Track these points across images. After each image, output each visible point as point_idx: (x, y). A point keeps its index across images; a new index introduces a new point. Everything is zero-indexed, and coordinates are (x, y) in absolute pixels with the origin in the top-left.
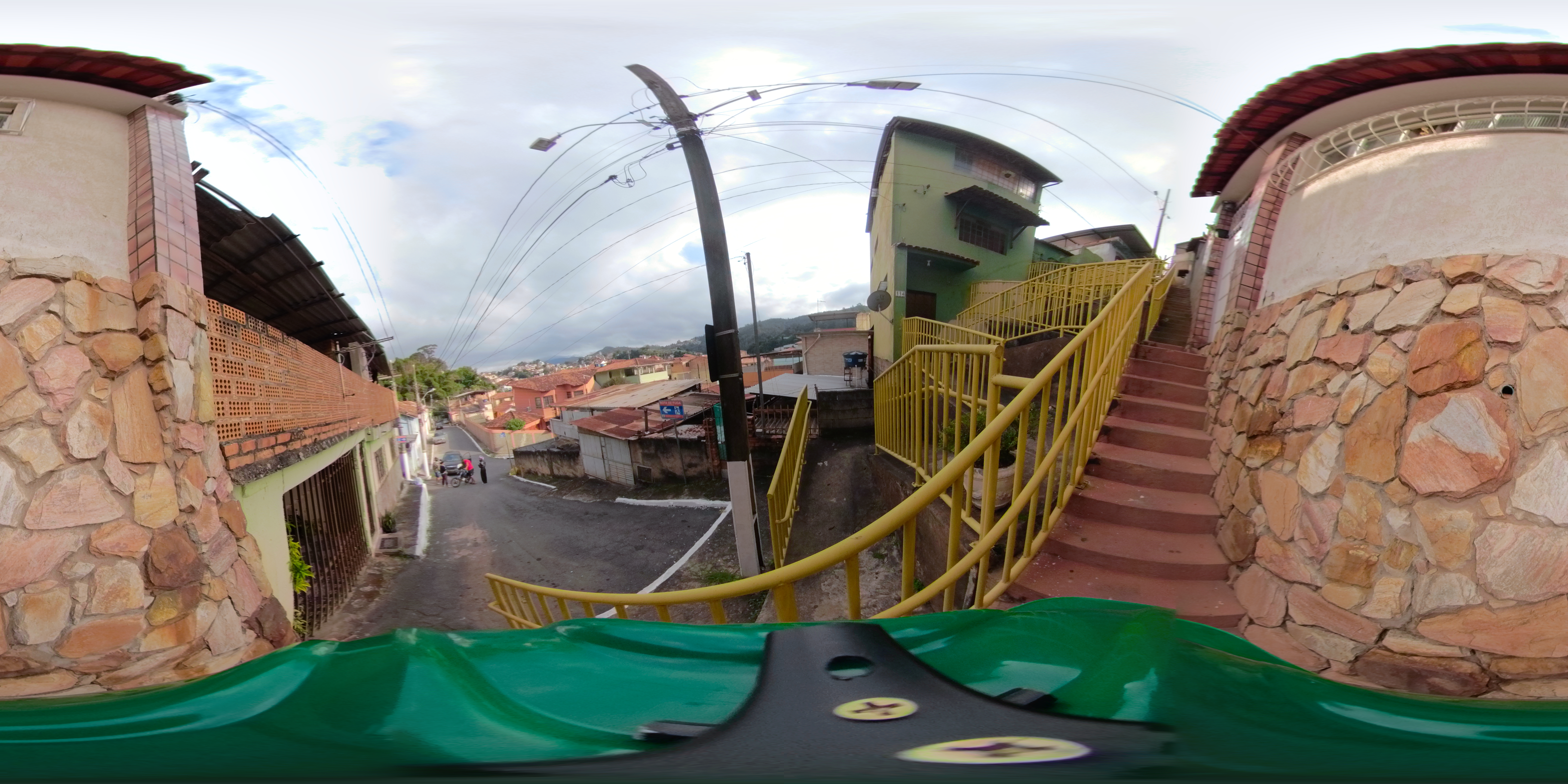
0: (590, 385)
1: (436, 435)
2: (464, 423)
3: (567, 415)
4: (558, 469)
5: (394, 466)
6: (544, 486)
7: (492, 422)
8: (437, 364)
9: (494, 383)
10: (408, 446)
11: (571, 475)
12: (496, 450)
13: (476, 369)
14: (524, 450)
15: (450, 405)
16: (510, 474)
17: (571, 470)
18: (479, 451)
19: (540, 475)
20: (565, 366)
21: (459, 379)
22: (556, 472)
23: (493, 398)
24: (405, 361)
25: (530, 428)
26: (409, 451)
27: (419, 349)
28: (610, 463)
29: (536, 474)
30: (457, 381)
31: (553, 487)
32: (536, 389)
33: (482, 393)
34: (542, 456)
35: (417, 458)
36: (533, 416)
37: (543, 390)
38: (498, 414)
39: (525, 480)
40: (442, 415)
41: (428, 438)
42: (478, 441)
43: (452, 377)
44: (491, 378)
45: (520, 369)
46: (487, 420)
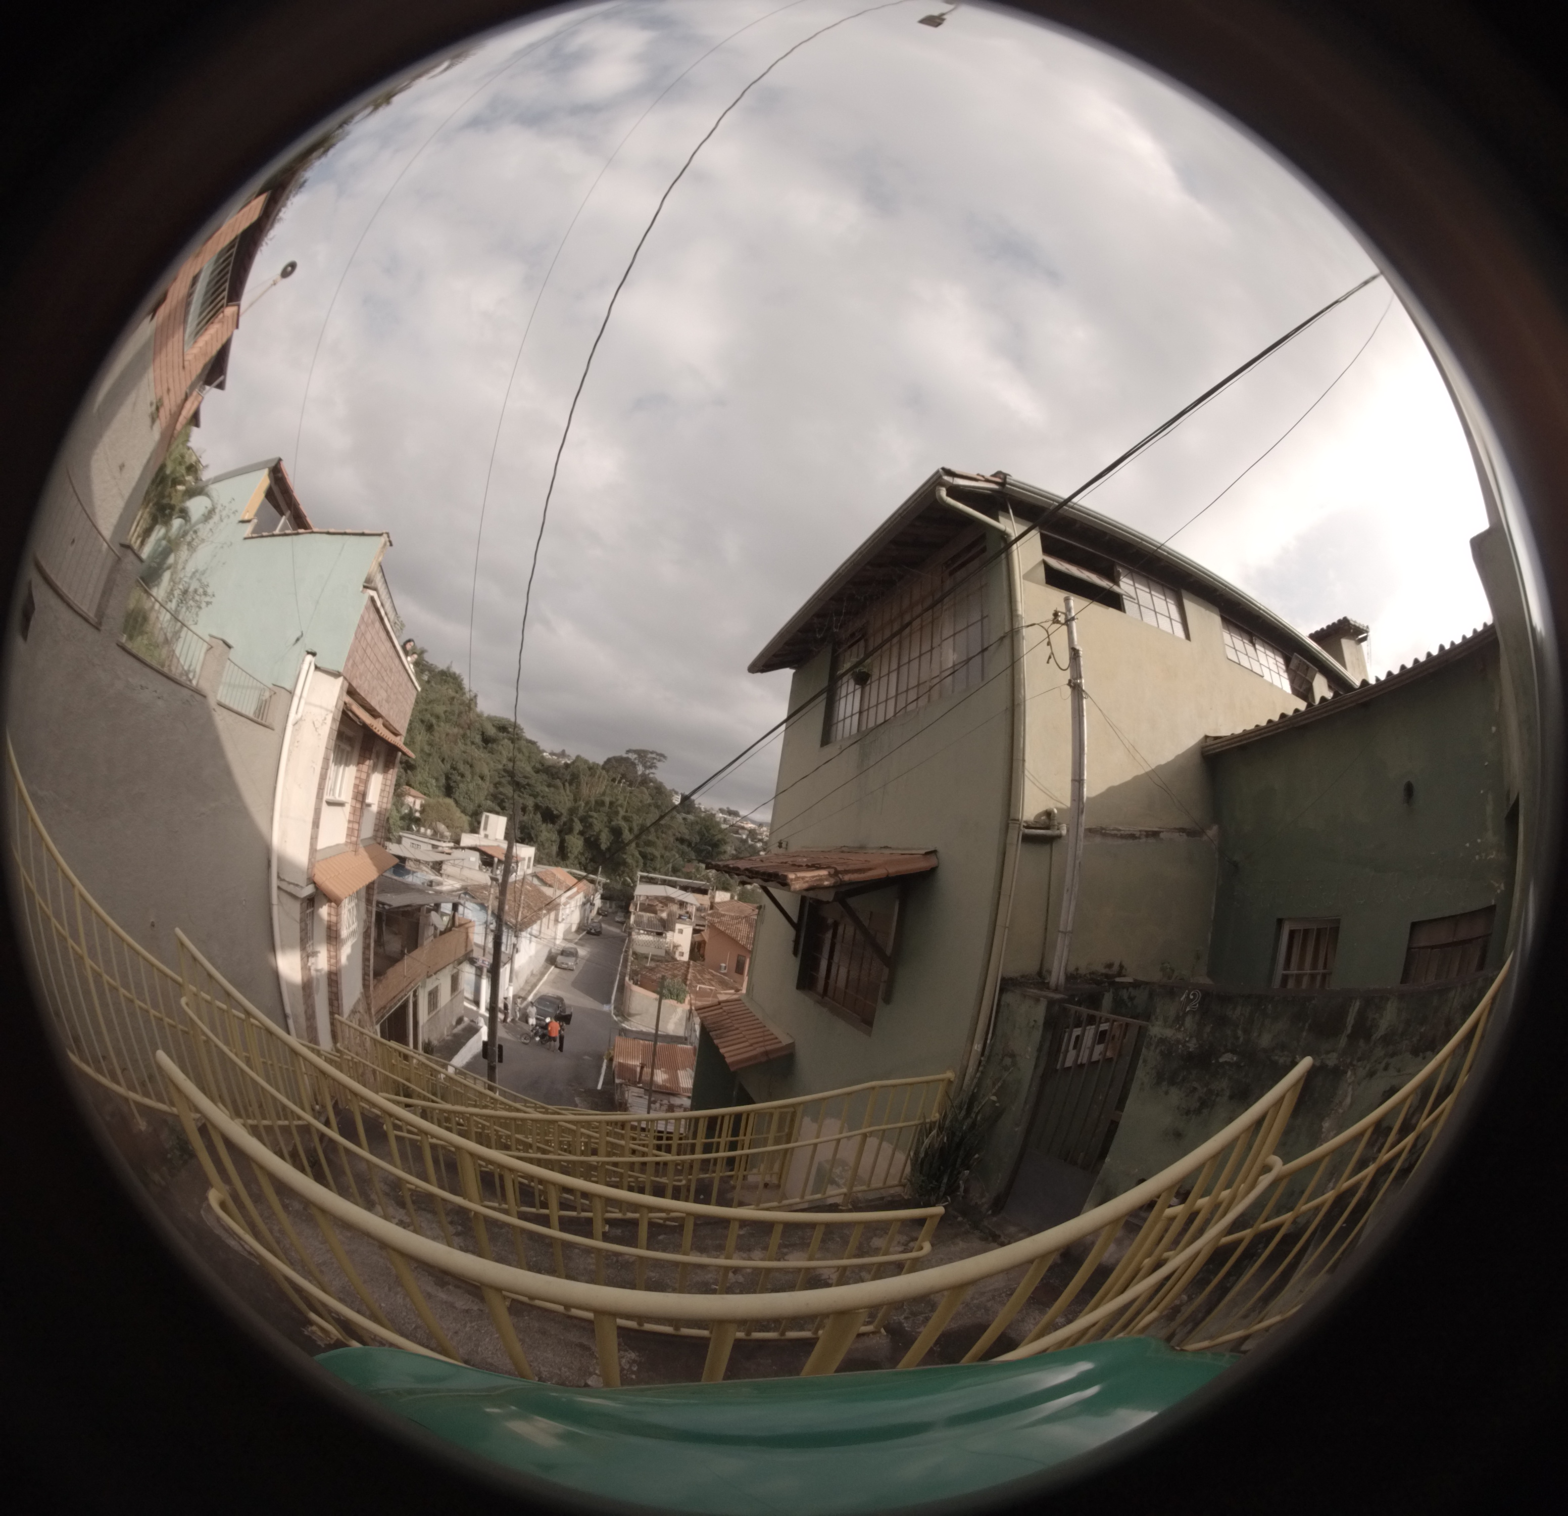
12: (629, 1015)
42: (621, 987)
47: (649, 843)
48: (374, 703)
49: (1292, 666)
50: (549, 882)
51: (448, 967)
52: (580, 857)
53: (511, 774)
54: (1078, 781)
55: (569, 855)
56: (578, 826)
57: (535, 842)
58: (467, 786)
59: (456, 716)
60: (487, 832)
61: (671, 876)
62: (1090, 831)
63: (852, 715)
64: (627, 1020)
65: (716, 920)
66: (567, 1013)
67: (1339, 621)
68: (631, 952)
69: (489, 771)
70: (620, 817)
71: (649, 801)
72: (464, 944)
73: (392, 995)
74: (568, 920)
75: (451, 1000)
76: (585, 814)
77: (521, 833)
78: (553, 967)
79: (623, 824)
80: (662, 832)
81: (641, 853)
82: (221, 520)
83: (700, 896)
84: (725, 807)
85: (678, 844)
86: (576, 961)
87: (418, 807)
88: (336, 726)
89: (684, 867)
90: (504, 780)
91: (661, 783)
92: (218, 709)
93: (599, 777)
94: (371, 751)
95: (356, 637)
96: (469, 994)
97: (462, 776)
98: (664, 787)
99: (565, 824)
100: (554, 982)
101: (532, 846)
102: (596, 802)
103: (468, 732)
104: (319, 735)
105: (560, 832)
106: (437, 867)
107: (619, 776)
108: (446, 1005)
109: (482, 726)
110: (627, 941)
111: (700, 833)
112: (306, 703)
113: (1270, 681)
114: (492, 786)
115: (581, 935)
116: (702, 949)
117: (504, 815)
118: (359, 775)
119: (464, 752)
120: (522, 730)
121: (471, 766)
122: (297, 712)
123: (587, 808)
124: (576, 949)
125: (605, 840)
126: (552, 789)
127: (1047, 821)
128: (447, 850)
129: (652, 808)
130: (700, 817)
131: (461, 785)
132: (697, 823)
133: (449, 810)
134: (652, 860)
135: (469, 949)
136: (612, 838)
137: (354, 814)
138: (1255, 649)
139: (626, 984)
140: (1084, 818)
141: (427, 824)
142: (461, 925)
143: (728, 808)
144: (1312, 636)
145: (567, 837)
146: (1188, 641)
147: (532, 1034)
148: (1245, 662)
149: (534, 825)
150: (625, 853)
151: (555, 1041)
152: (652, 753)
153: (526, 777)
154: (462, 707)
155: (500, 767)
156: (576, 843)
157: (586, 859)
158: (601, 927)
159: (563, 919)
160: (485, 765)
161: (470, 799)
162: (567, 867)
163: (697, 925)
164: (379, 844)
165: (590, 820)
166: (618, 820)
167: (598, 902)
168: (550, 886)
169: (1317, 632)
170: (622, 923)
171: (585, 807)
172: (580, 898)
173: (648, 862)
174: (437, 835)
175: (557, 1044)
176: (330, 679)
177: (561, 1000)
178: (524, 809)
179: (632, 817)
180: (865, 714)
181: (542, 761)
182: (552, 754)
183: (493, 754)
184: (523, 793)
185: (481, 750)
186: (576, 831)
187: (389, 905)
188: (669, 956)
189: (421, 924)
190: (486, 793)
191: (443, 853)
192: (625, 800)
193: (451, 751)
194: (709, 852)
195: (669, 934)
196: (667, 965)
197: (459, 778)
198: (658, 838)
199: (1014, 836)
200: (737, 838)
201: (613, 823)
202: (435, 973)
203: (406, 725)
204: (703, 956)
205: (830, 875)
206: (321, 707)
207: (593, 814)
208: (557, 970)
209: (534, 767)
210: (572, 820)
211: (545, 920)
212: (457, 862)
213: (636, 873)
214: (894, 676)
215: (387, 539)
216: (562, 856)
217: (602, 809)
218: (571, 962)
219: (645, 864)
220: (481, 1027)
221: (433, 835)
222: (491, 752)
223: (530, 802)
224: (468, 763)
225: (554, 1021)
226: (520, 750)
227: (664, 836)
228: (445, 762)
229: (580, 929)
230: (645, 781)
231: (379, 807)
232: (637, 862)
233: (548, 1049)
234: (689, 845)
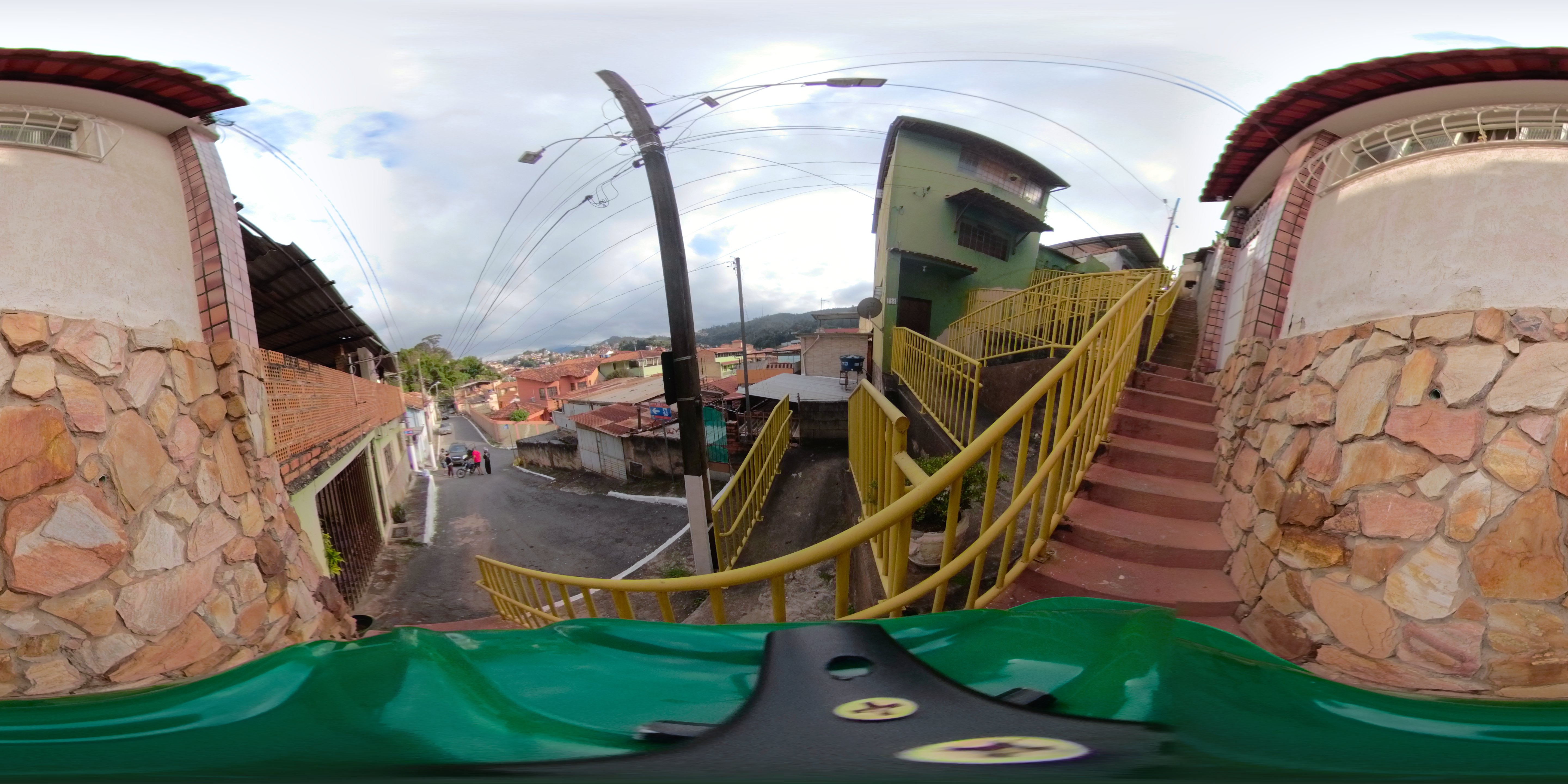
0: (594, 377)
1: (442, 426)
2: (469, 413)
3: (568, 407)
4: (558, 461)
5: (402, 459)
6: (544, 478)
7: (497, 413)
8: (442, 354)
9: (499, 372)
10: (414, 438)
11: (570, 467)
12: (500, 440)
13: (481, 359)
14: (527, 441)
15: (456, 395)
16: (514, 465)
17: (570, 463)
18: (485, 442)
19: (541, 466)
20: (571, 355)
21: (464, 368)
22: (556, 464)
23: (498, 388)
24: (410, 352)
25: (534, 419)
26: (416, 443)
27: (423, 339)
28: (606, 457)
29: (538, 465)
30: (462, 371)
31: (553, 479)
32: (540, 380)
33: (487, 383)
34: (543, 449)
35: (424, 449)
36: (537, 407)
37: (547, 381)
38: (503, 404)
39: (528, 471)
40: (448, 405)
41: (434, 429)
42: (483, 431)
43: (458, 367)
44: (496, 367)
45: (526, 358)
46: (492, 410)
74: (434, 415)
107: (424, 351)
115: (442, 420)
152: (435, 336)
167: (441, 405)
172: (434, 404)
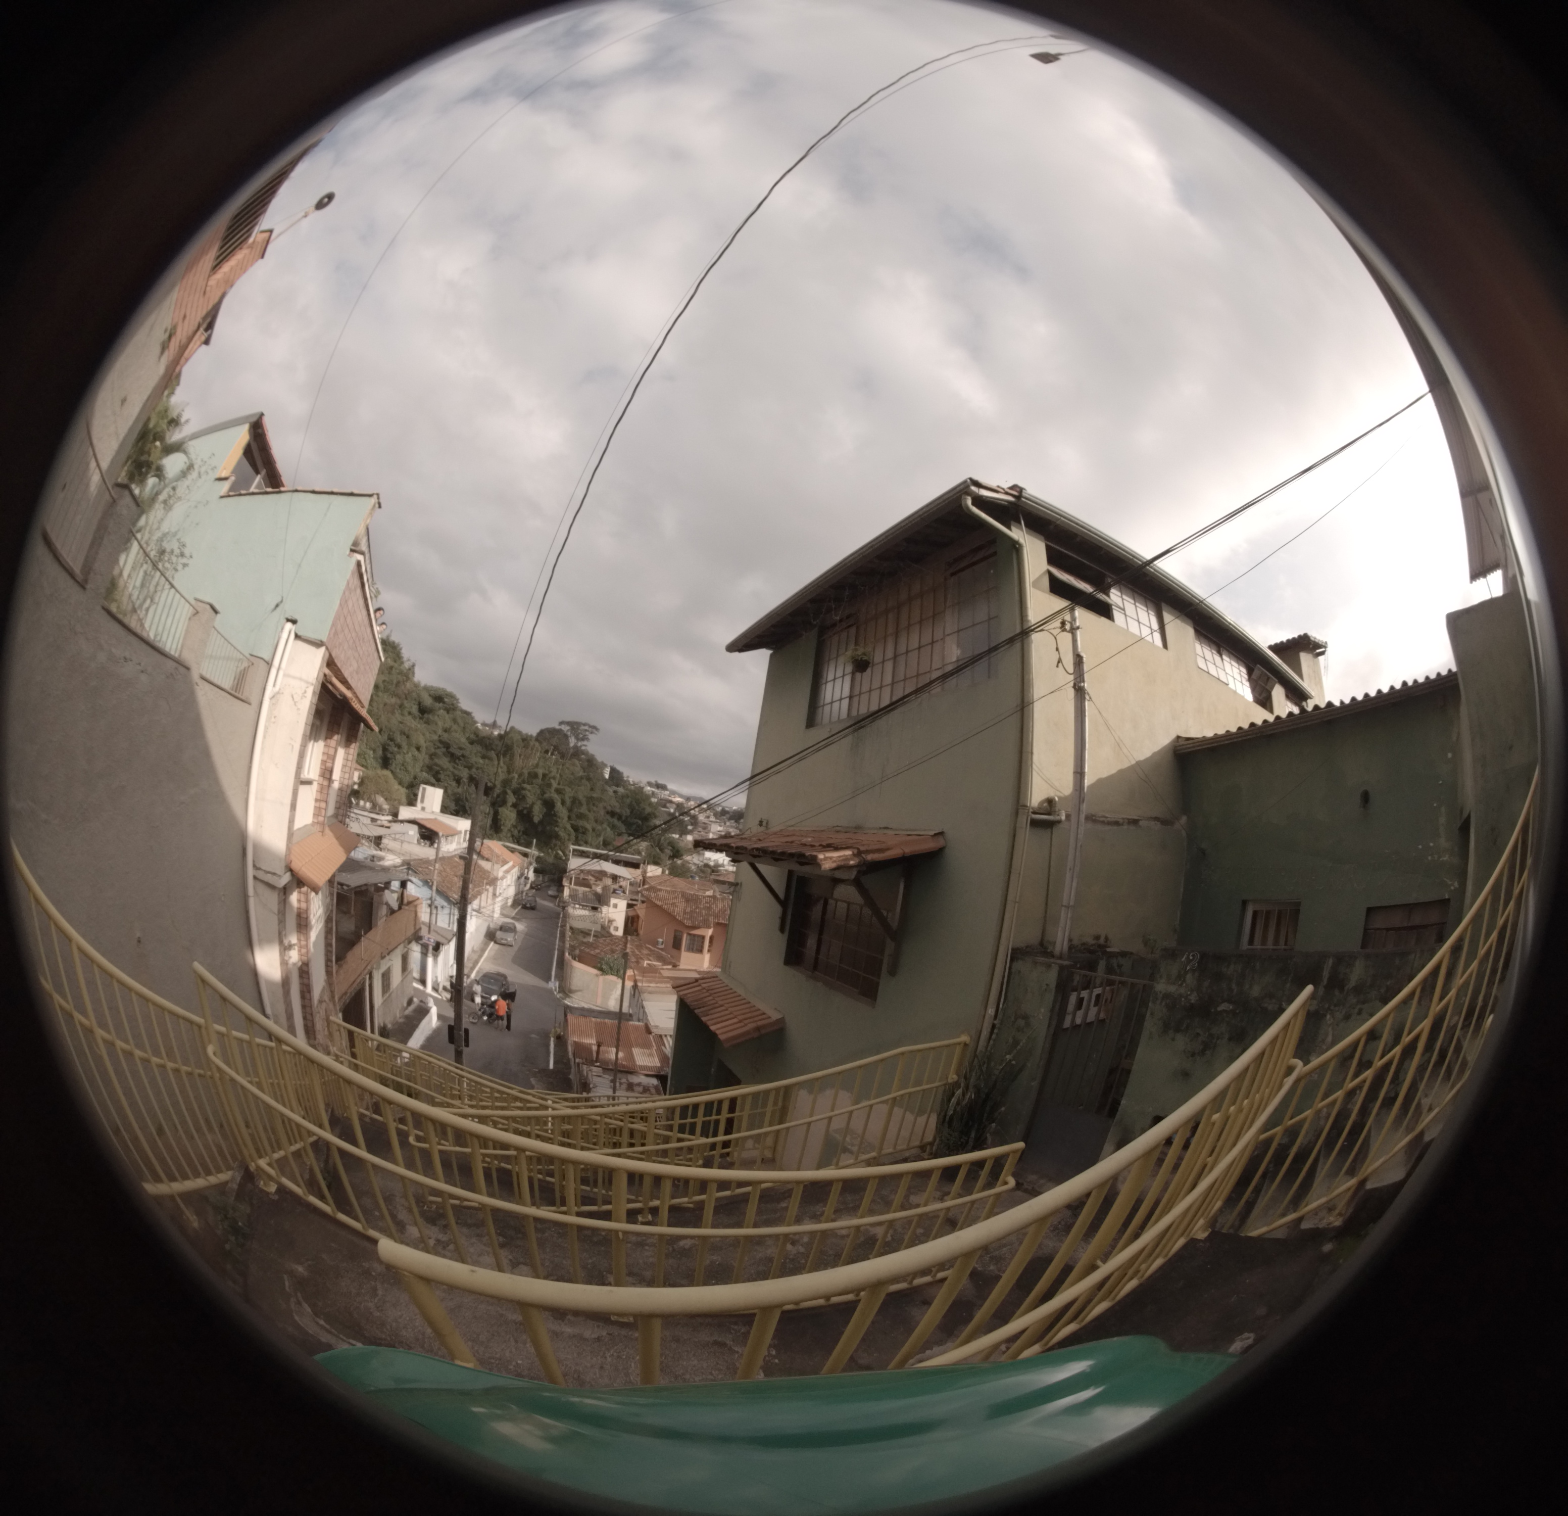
8: (585, 767)
10: (436, 949)
24: (526, 740)
26: (436, 956)
27: (562, 724)
42: (561, 962)
47: (581, 816)
48: (346, 674)
49: (1254, 676)
50: (486, 856)
51: (399, 947)
52: (512, 829)
53: (447, 746)
54: (1079, 773)
55: (502, 827)
56: (511, 799)
57: (469, 815)
58: (404, 757)
59: (394, 686)
60: (425, 805)
61: (602, 850)
62: (1090, 818)
63: (841, 699)
64: (569, 997)
65: (653, 895)
66: (511, 990)
67: (1300, 637)
68: (568, 928)
69: (425, 742)
70: (552, 790)
71: (581, 774)
72: (413, 923)
73: (352, 979)
74: (505, 895)
75: (402, 981)
76: (518, 786)
77: (456, 806)
78: (492, 943)
79: (555, 796)
80: (594, 805)
81: (573, 826)
82: (200, 476)
83: (632, 870)
84: (653, 781)
85: (608, 817)
86: (515, 936)
87: (356, 779)
88: (315, 701)
89: (615, 840)
90: (439, 752)
91: (593, 756)
92: (200, 682)
93: (532, 749)
94: (339, 725)
95: (341, 604)
96: (416, 974)
97: (399, 747)
98: (596, 760)
99: (498, 796)
100: (495, 959)
101: (467, 818)
102: (529, 774)
103: (405, 702)
104: (298, 709)
105: (493, 804)
106: (377, 841)
107: (552, 747)
108: (398, 986)
109: (419, 695)
110: (561, 916)
111: (631, 806)
112: (285, 675)
113: (1234, 689)
114: (427, 757)
115: (517, 910)
116: (635, 924)
117: (439, 787)
118: (326, 751)
119: (401, 723)
120: (457, 700)
121: (408, 737)
122: (274, 685)
123: (520, 780)
124: (514, 924)
125: (538, 813)
126: (487, 760)
127: (1048, 808)
128: (386, 824)
129: (584, 781)
130: (630, 791)
131: (398, 756)
132: (628, 796)
133: (387, 782)
134: (584, 833)
135: (418, 927)
136: (545, 810)
137: (321, 792)
138: (1222, 659)
139: (566, 958)
140: (1084, 806)
141: (366, 797)
142: (409, 903)
143: (656, 782)
144: (1271, 647)
145: (500, 809)
146: (1165, 650)
147: (480, 1013)
148: (1213, 671)
149: (468, 797)
150: (558, 826)
151: (502, 1019)
152: (585, 725)
153: (461, 749)
154: (399, 677)
155: (436, 738)
156: (509, 815)
157: (519, 832)
158: (536, 901)
159: (500, 894)
160: (421, 737)
161: (407, 771)
162: (500, 840)
163: (632, 900)
164: (341, 822)
165: (523, 792)
166: (551, 793)
167: (531, 875)
168: (487, 860)
169: (1276, 645)
170: (555, 897)
171: (518, 779)
172: (515, 872)
173: (580, 836)
174: (376, 809)
175: (505, 1022)
176: (312, 649)
177: (504, 977)
178: (458, 781)
179: (564, 790)
180: (856, 699)
181: (476, 732)
182: (484, 724)
183: (429, 724)
184: (458, 765)
185: (417, 720)
186: (509, 804)
187: (348, 886)
188: (604, 931)
189: (375, 904)
190: (421, 765)
191: (382, 826)
192: (557, 773)
193: (388, 721)
194: (638, 826)
195: (605, 909)
196: (605, 941)
197: (396, 749)
198: (589, 811)
199: (1023, 821)
200: (665, 812)
201: (546, 796)
202: (388, 954)
203: (369, 697)
204: (636, 931)
205: (854, 855)
206: (301, 679)
207: (525, 786)
208: (497, 946)
209: (468, 738)
210: (505, 793)
211: (484, 896)
212: (397, 836)
213: (568, 847)
214: (889, 666)
215: (377, 501)
216: (495, 829)
217: (534, 781)
218: (510, 938)
219: (577, 837)
220: (431, 1008)
221: (372, 808)
222: (428, 722)
223: (464, 774)
224: (404, 734)
225: (500, 999)
226: (455, 721)
227: (595, 809)
228: (382, 732)
229: (516, 903)
230: (577, 753)
231: (341, 783)
232: (569, 835)
233: (496, 1028)
234: (620, 818)
